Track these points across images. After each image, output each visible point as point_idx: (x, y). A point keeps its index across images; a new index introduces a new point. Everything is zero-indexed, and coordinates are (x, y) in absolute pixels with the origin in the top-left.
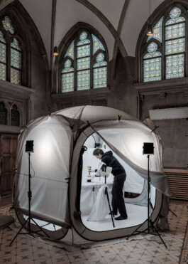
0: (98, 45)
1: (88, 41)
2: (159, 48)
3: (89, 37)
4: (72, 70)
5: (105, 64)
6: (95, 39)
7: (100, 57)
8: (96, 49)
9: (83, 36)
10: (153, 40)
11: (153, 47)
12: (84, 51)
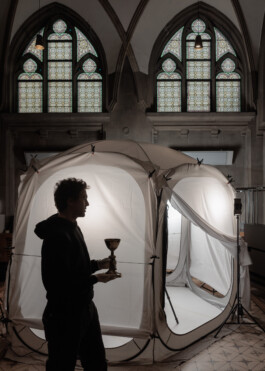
0: (85, 47)
1: (67, 37)
2: (177, 67)
3: (70, 31)
4: (38, 77)
5: (97, 76)
6: (80, 35)
7: (90, 65)
8: (81, 52)
9: (60, 26)
10: (170, 56)
11: (169, 65)
12: (60, 51)
